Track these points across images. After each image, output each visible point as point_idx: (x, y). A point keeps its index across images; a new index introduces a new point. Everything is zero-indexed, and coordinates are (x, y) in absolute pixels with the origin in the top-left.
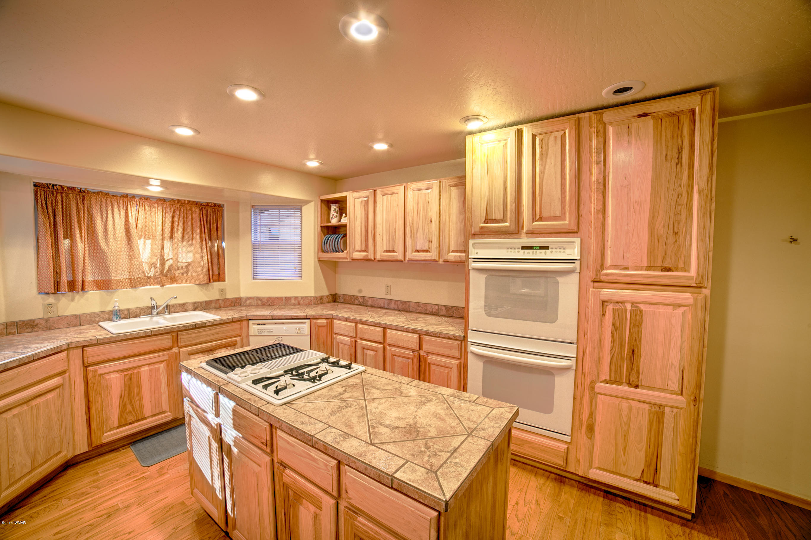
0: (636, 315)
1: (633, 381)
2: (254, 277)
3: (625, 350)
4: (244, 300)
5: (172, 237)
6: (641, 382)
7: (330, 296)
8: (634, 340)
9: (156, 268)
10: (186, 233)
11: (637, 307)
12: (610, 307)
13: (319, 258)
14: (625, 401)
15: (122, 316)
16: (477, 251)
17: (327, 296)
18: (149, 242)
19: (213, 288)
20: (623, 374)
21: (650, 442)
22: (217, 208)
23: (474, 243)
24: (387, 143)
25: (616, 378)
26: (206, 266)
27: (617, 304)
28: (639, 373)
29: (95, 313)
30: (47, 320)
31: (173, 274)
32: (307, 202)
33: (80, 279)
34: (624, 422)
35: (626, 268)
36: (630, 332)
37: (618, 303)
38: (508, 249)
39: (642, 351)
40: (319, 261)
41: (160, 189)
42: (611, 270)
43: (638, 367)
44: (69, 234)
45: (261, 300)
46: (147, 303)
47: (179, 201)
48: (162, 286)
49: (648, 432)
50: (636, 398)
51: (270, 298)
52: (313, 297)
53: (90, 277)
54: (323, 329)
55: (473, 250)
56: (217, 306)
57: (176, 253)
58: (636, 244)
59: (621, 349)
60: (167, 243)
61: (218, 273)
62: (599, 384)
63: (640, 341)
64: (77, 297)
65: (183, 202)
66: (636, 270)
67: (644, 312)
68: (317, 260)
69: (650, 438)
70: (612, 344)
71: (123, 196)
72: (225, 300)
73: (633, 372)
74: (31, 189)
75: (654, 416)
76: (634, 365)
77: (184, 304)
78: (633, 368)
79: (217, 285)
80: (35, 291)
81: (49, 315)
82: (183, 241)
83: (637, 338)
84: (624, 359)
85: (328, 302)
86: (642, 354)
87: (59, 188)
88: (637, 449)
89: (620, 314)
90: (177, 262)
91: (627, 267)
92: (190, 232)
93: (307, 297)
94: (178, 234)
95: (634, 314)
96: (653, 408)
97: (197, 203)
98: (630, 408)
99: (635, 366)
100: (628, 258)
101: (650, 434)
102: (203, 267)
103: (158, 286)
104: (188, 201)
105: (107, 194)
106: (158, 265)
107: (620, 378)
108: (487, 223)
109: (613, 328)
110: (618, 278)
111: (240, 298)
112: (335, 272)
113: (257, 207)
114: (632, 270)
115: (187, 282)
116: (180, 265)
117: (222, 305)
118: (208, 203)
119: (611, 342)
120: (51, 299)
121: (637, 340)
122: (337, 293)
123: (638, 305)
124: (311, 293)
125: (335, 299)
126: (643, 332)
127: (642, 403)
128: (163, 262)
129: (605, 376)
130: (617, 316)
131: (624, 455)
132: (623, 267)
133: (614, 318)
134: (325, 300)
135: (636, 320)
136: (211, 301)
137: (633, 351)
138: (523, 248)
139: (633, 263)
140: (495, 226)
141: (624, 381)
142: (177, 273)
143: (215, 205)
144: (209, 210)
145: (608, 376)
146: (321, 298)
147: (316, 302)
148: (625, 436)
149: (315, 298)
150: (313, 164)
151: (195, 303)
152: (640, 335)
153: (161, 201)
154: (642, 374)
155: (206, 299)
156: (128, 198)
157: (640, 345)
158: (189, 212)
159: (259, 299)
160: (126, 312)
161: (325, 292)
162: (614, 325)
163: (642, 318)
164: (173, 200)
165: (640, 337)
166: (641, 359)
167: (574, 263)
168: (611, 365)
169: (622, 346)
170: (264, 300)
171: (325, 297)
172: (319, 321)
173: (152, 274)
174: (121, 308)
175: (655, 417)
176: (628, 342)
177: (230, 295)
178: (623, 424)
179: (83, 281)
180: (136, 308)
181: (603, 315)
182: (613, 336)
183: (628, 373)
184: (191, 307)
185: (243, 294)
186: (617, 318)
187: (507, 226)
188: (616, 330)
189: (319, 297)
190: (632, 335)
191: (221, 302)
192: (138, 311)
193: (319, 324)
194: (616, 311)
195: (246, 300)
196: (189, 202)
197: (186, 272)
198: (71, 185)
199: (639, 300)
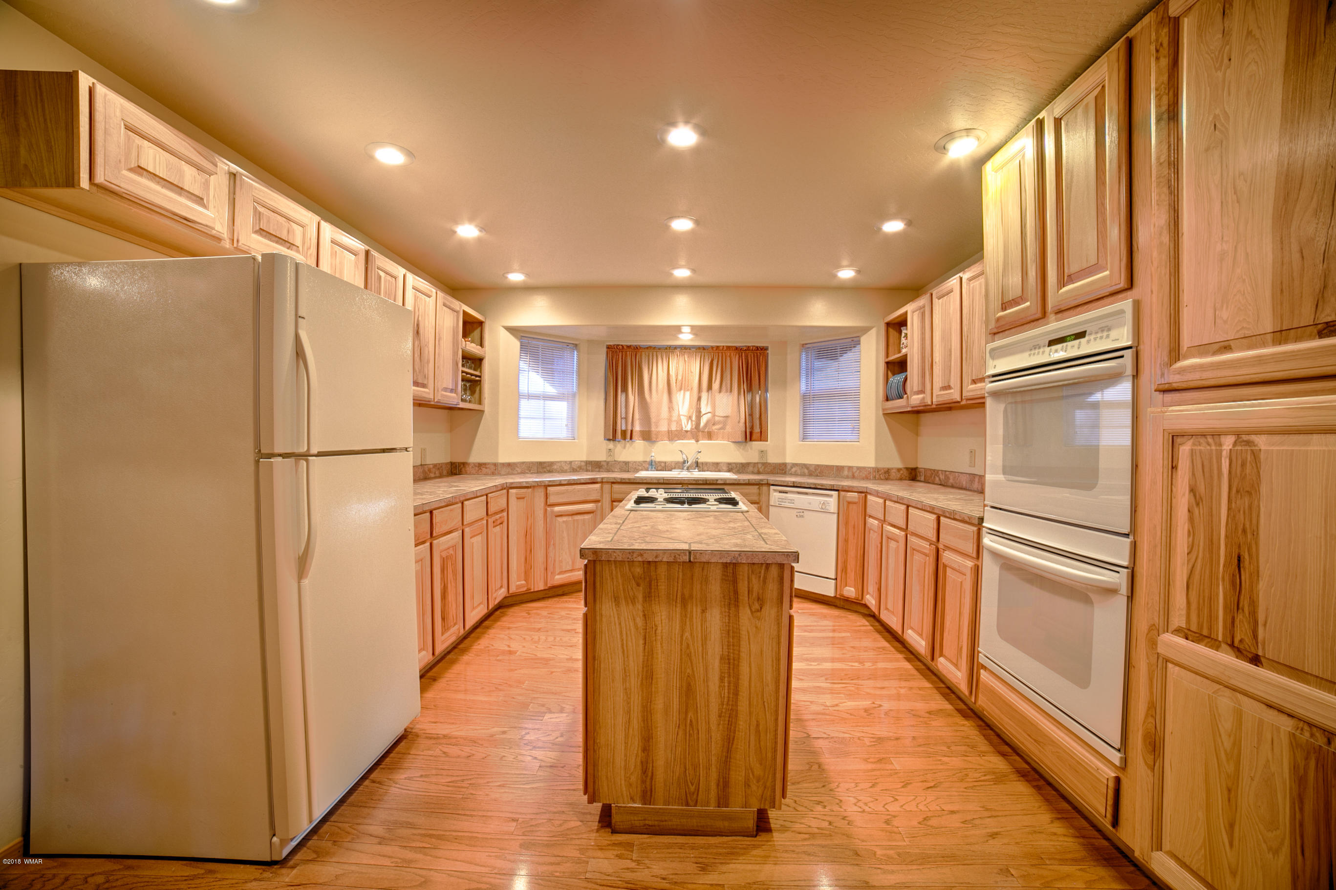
0: (1243, 465)
1: (1241, 641)
2: (804, 438)
3: (1219, 557)
4: (789, 467)
5: (710, 387)
6: (1264, 649)
7: (904, 470)
8: (1240, 532)
9: (692, 421)
10: (724, 384)
11: (1248, 443)
12: (1185, 449)
13: (883, 410)
14: (1228, 692)
15: (659, 468)
16: (997, 362)
17: (899, 470)
18: (688, 394)
19: (751, 449)
20: (1217, 618)
21: (1302, 837)
22: (760, 352)
23: (992, 350)
24: (902, 219)
25: (1200, 626)
26: (743, 420)
27: (1202, 440)
28: (1256, 623)
29: (639, 462)
30: (608, 463)
31: (711, 430)
32: (865, 330)
33: (629, 428)
34: (1225, 751)
35: (1226, 348)
36: (1229, 509)
37: (1204, 435)
38: (1031, 350)
39: (1262, 560)
40: (884, 414)
41: (691, 336)
42: (1194, 358)
43: (1253, 604)
44: (625, 390)
45: (808, 469)
46: (679, 458)
47: (718, 347)
48: (697, 441)
49: (1293, 804)
50: (1256, 692)
51: (818, 466)
52: (873, 468)
53: (637, 428)
54: (854, 506)
55: (991, 361)
56: (756, 470)
57: (714, 406)
58: (1244, 281)
59: (1211, 552)
60: (704, 395)
61: (759, 431)
62: (1168, 638)
63: (1255, 534)
64: (628, 445)
65: (721, 348)
66: (1250, 348)
67: (1262, 456)
68: (881, 413)
69: (1301, 825)
70: (1191, 539)
71: (666, 349)
72: (765, 464)
73: (1240, 616)
74: (605, 350)
75: (1307, 758)
76: (1242, 597)
77: (717, 464)
78: (1241, 606)
79: (756, 445)
80: (602, 437)
81: (609, 459)
82: (720, 391)
83: (1248, 526)
84: (1217, 579)
85: (901, 479)
86: (1261, 568)
87: (621, 347)
88: (1265, 842)
89: (1206, 463)
90: (714, 416)
91: (1226, 344)
92: (729, 381)
93: (864, 468)
94: (716, 385)
95: (1239, 462)
96: (1307, 734)
97: (736, 348)
98: (1239, 714)
99: (1245, 603)
100: (1225, 322)
101: (1301, 810)
102: (739, 422)
103: (693, 441)
104: (727, 347)
105: (655, 348)
106: (694, 418)
107: (1210, 629)
108: (1005, 310)
109: (1193, 500)
110: (1205, 375)
111: (785, 464)
112: (917, 434)
113: (807, 346)
114: (1241, 349)
115: (723, 439)
116: (717, 418)
117: (761, 470)
118: (749, 347)
119: (1189, 532)
120: (611, 445)
121: (1248, 531)
122: (919, 466)
123: (1253, 438)
124: (870, 462)
125: (913, 475)
126: (1262, 509)
127: (1276, 713)
128: (699, 415)
129: (1178, 620)
130: (1201, 470)
131: (1231, 845)
132: (1216, 346)
133: (1193, 474)
134: (893, 474)
135: (1243, 478)
136: (748, 464)
137: (1239, 561)
138: (1051, 343)
139: (1238, 331)
140: (1013, 312)
141: (1220, 639)
142: (714, 427)
143: (757, 348)
144: (750, 354)
145: (1184, 618)
146: (888, 471)
147: (877, 476)
148: (1229, 790)
149: (877, 470)
150: (846, 274)
151: (729, 464)
152: (1254, 516)
153: (701, 350)
154: (1265, 625)
155: (743, 461)
156: (670, 350)
157: (1257, 544)
158: (728, 359)
159: (805, 466)
160: (663, 465)
161: (896, 463)
162: (1192, 490)
163: (1259, 472)
164: (712, 347)
165: (1254, 521)
166: (1261, 583)
167: (1122, 357)
168: (1190, 590)
169: (1212, 544)
170: (812, 469)
171: (894, 470)
172: (849, 494)
173: (689, 428)
174: (658, 459)
175: (1312, 764)
176: (1226, 536)
177: (773, 459)
178: (1223, 756)
179: (632, 431)
180: (672, 462)
181: (1174, 468)
182: (1191, 519)
183: (1229, 621)
184: (725, 468)
185: (789, 459)
186: (1199, 474)
187: (1028, 308)
188: (1198, 504)
189: (883, 468)
190: (1234, 516)
191: (760, 466)
192: (673, 465)
193: (849, 500)
194: (1198, 454)
195: (792, 468)
196: (729, 348)
197: (723, 428)
198: (629, 344)
199: (1254, 423)
